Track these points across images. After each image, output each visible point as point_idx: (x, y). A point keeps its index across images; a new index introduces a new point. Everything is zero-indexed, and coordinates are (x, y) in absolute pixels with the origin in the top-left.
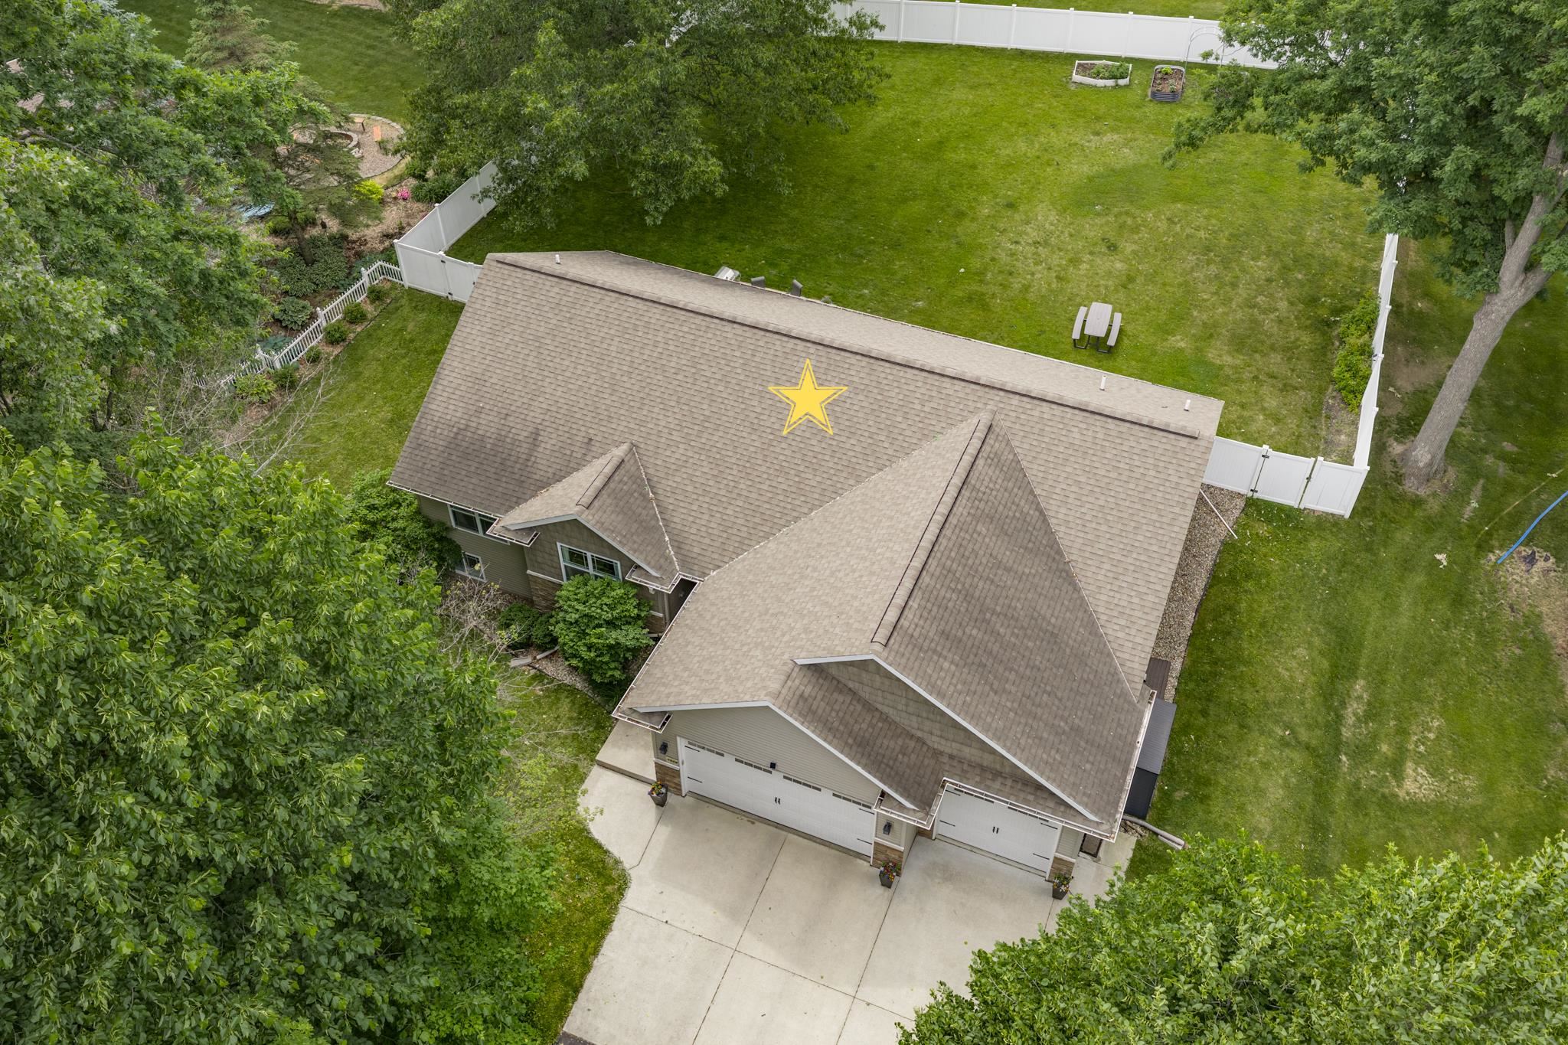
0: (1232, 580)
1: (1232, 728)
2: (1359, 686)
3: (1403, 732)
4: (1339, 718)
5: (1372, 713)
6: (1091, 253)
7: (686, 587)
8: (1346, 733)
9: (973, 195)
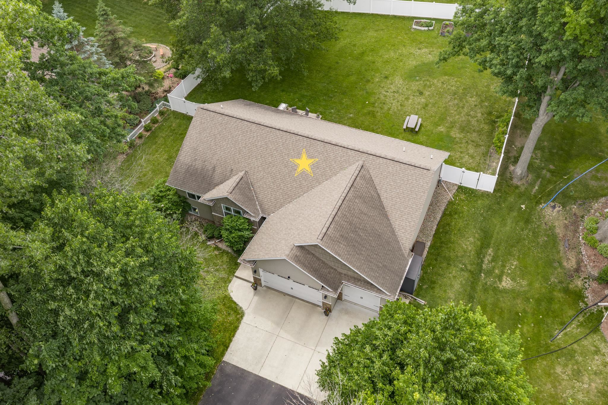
0: (450, 215)
1: (445, 265)
2: (490, 251)
3: (504, 266)
4: (482, 262)
5: (494, 259)
6: (413, 96)
7: (263, 219)
8: (484, 266)
9: (373, 73)
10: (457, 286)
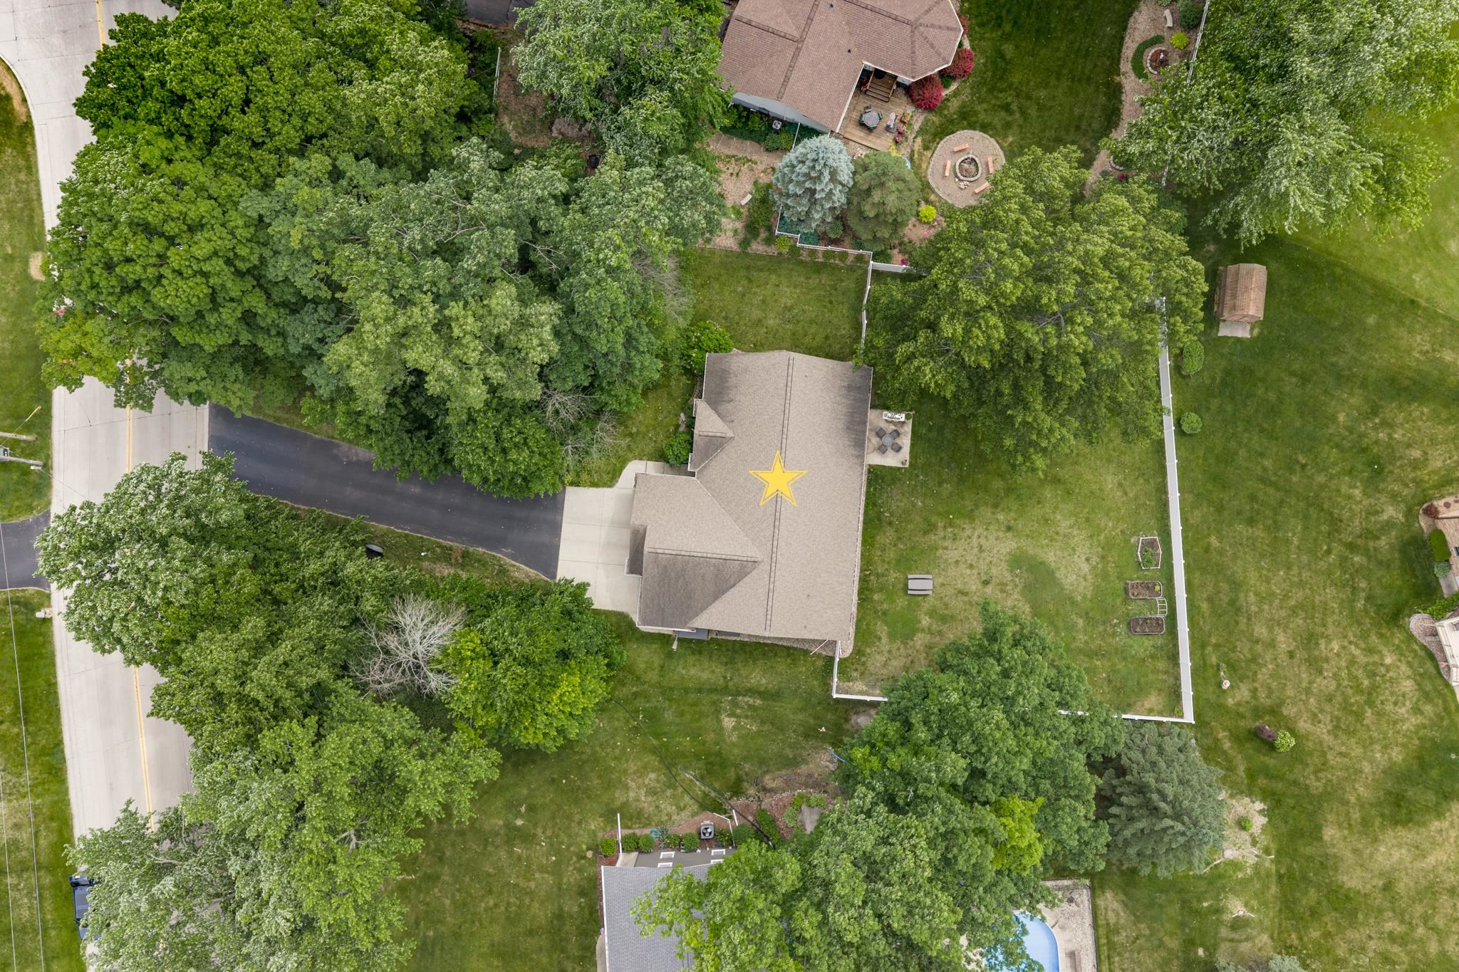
0: (789, 655)
2: (758, 702)
4: (743, 695)
5: (750, 706)
6: (979, 573)
8: (739, 698)
10: (705, 675)
